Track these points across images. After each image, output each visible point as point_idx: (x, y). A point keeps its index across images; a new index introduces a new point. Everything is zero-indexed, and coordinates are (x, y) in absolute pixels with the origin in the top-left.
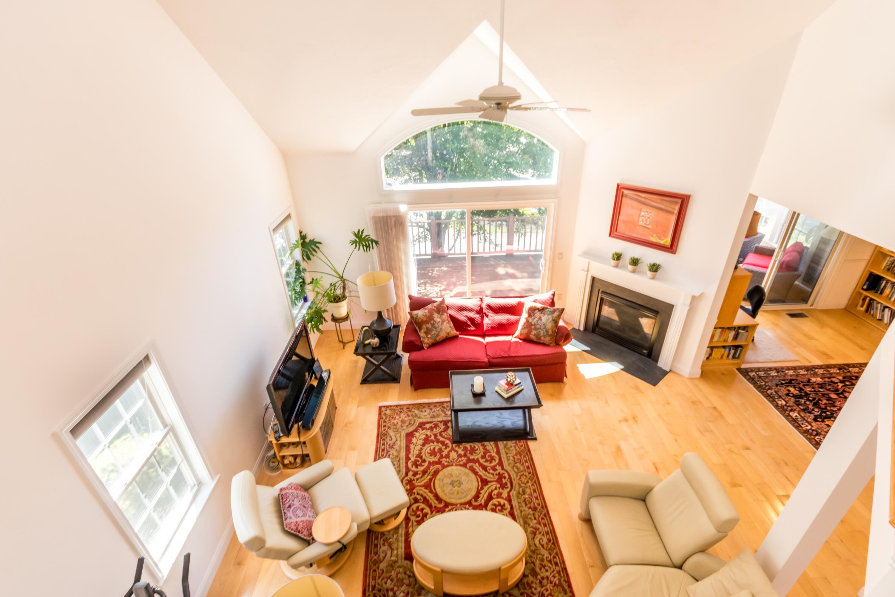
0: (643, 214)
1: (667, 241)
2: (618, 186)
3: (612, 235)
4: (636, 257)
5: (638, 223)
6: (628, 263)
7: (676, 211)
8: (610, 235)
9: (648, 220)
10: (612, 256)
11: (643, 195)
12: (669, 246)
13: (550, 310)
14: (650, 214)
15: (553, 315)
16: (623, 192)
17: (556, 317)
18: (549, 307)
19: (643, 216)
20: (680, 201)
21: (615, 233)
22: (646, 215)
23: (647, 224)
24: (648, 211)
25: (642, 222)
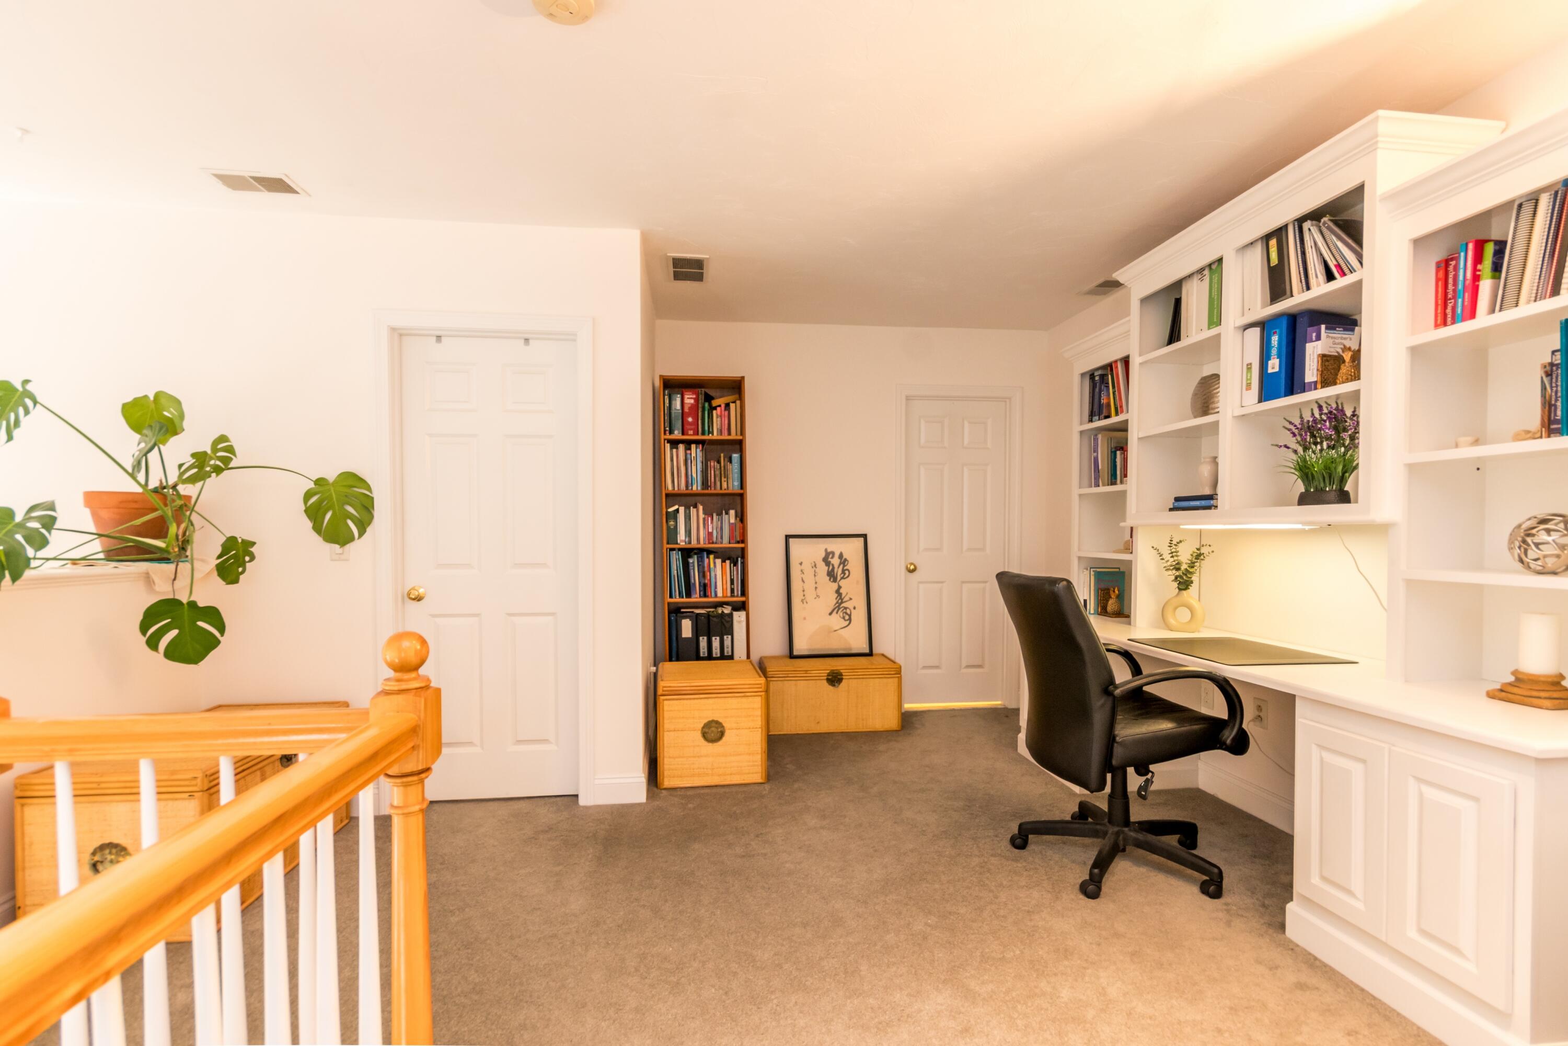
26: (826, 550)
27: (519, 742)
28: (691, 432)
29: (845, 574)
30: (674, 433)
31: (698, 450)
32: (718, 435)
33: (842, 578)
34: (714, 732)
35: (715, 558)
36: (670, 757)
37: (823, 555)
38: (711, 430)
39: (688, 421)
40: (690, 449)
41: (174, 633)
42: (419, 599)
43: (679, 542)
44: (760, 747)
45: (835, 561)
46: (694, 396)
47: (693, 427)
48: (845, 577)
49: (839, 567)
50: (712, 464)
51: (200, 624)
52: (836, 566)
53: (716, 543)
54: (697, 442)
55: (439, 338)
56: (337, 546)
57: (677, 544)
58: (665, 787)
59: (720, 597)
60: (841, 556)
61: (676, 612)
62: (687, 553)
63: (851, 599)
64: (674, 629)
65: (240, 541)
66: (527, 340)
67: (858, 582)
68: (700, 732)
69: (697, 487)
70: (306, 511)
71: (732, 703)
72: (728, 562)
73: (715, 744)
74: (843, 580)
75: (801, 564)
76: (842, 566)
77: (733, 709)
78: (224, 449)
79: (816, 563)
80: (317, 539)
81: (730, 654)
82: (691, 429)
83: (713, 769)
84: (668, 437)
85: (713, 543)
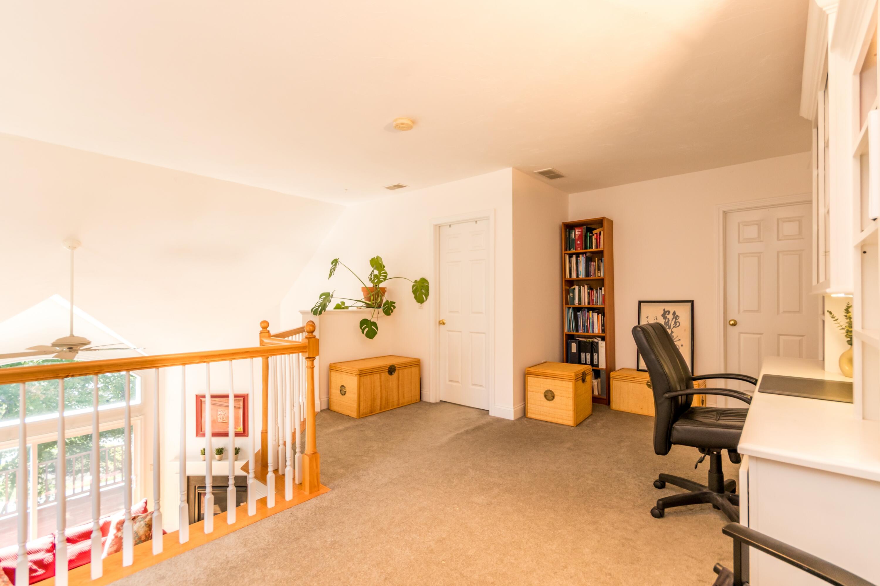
0: (219, 413)
1: (240, 429)
2: (197, 396)
3: (198, 435)
4: (220, 447)
5: (217, 421)
6: (215, 454)
7: (242, 407)
8: (197, 435)
9: (224, 416)
10: (200, 452)
11: (217, 399)
12: (243, 432)
13: (141, 517)
14: (225, 412)
15: (145, 520)
16: (201, 400)
17: (149, 521)
18: (141, 514)
19: (220, 415)
20: (242, 399)
21: (201, 433)
22: (222, 413)
23: (224, 419)
24: (223, 410)
25: (220, 420)
26: (664, 310)
27: (473, 385)
28: (579, 249)
29: (676, 324)
30: (571, 250)
31: (583, 257)
32: (595, 248)
33: (674, 327)
34: (549, 395)
35: (593, 312)
36: (530, 404)
37: (662, 312)
38: (591, 246)
39: (577, 243)
40: (579, 257)
41: (367, 329)
42: (444, 324)
43: (575, 304)
44: (572, 408)
45: (670, 316)
46: (581, 230)
47: (580, 246)
48: (677, 326)
49: (672, 320)
50: (593, 264)
51: (373, 327)
52: (670, 320)
53: (595, 305)
54: (582, 253)
55: (450, 226)
56: (420, 304)
57: (575, 305)
58: (527, 417)
59: (596, 333)
60: (674, 313)
61: (570, 338)
62: (577, 310)
63: (680, 340)
64: (568, 347)
65: (389, 301)
66: (476, 222)
67: (685, 330)
68: (543, 394)
69: (582, 276)
70: (413, 292)
71: (558, 383)
72: (600, 315)
73: (550, 402)
74: (675, 328)
75: (647, 317)
76: (674, 319)
77: (558, 386)
78: (383, 273)
79: (657, 317)
80: (415, 301)
81: (597, 363)
82: (579, 247)
83: (549, 414)
84: (568, 252)
85: (593, 305)
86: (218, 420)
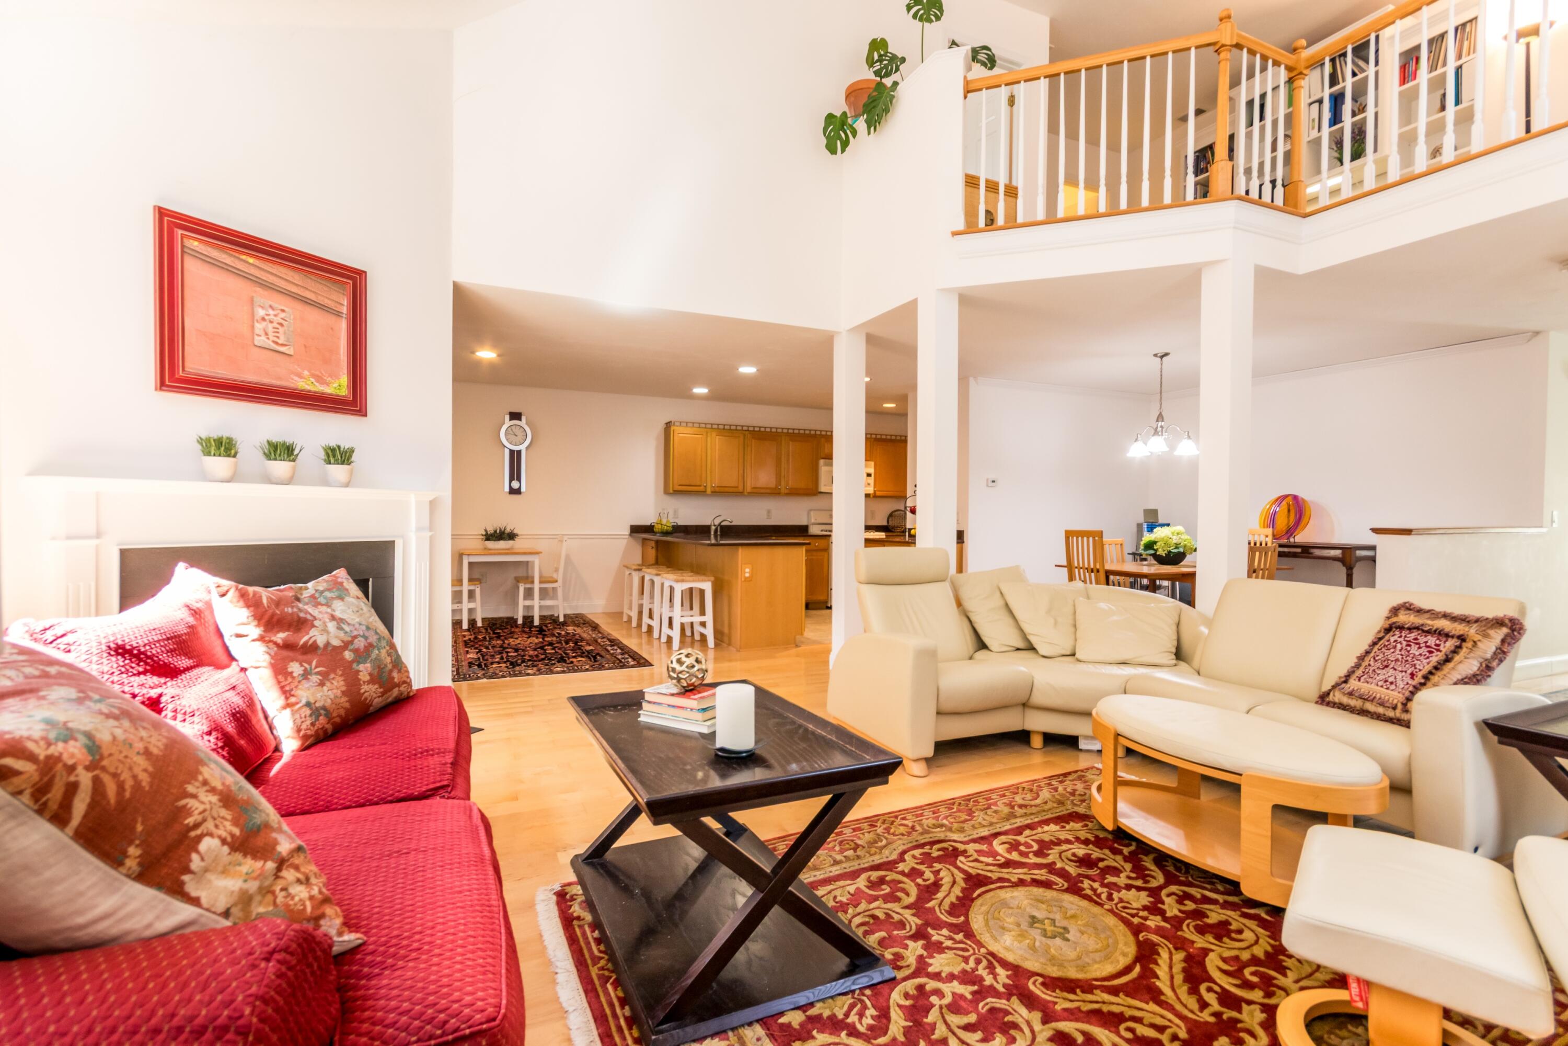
1: (340, 386)
2: (160, 213)
3: (167, 383)
5: (252, 340)
7: (347, 311)
8: (162, 384)
9: (281, 330)
12: (348, 399)
14: (283, 315)
16: (177, 237)
19: (263, 319)
21: (177, 377)
22: (272, 317)
23: (280, 342)
24: (275, 305)
25: (263, 338)
86: (256, 338)
